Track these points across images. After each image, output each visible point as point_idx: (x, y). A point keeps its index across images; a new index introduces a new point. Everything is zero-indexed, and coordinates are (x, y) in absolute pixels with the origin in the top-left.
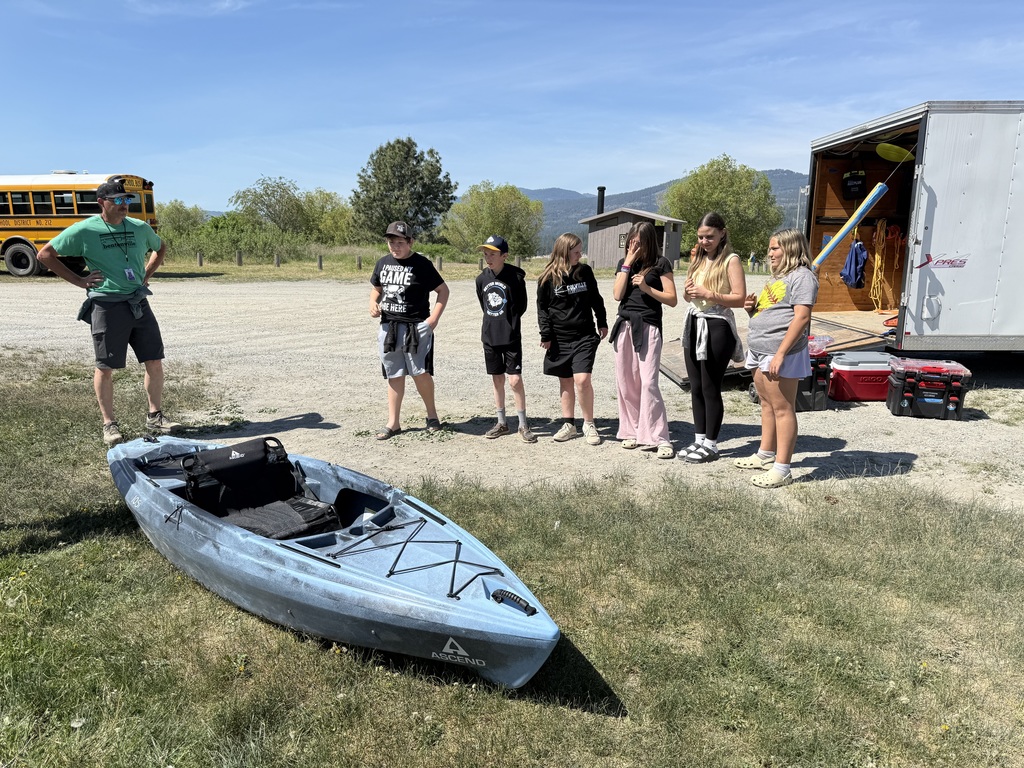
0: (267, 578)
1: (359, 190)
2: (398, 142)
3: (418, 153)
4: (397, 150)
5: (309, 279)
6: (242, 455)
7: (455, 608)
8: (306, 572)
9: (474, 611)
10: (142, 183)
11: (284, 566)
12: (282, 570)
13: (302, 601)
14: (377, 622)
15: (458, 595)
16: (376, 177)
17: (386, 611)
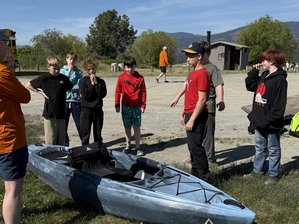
0: (123, 197)
1: (90, 35)
2: (109, 11)
3: (118, 16)
4: (108, 15)
6: (91, 149)
7: (209, 207)
8: (141, 194)
9: (218, 208)
10: (11, 32)
11: (130, 192)
12: (129, 193)
13: (140, 206)
14: (175, 213)
15: (210, 202)
16: (98, 28)
17: (180, 208)
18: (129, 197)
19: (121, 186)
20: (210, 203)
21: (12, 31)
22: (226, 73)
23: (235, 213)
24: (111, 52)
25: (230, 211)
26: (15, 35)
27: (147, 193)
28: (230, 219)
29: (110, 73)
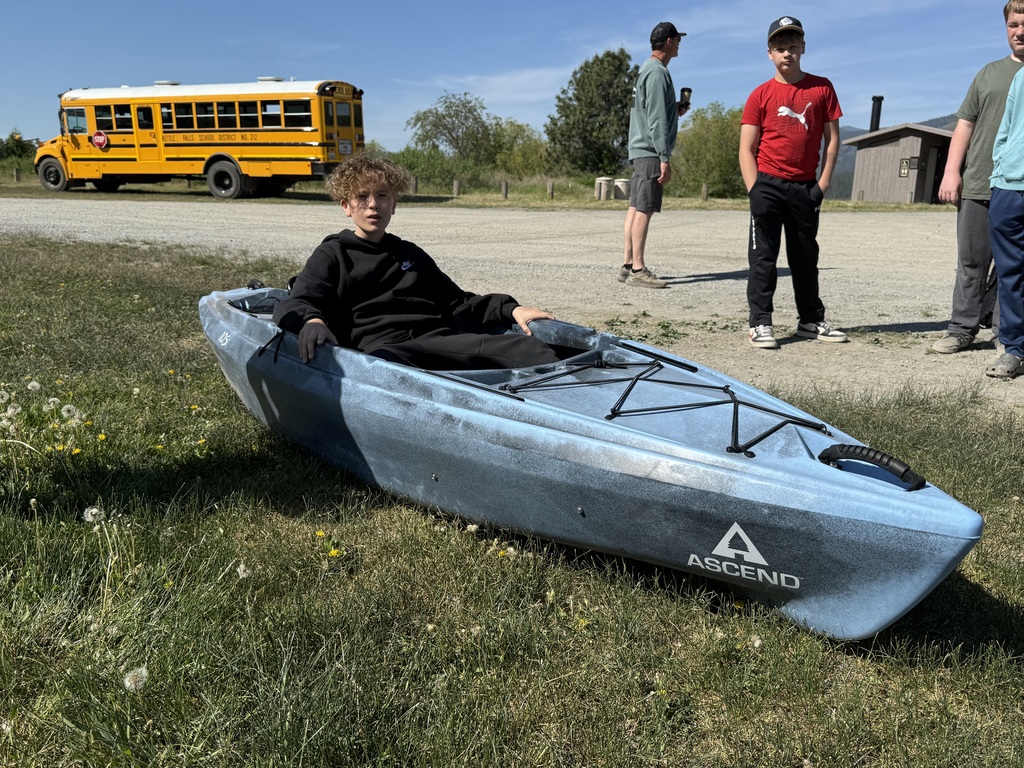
0: (401, 418)
1: (557, 116)
2: (608, 54)
3: (632, 67)
4: (606, 65)
5: (491, 207)
7: (742, 472)
8: (466, 405)
9: (788, 476)
10: (351, 91)
11: (431, 399)
12: (424, 404)
13: (457, 454)
14: (589, 488)
15: (751, 449)
16: (578, 99)
17: (608, 468)
18: (422, 417)
19: (404, 379)
20: (752, 455)
21: (354, 89)
22: (920, 209)
23: (868, 506)
24: (606, 162)
25: (846, 496)
26: (360, 99)
27: (490, 403)
28: (841, 534)
29: (591, 201)
